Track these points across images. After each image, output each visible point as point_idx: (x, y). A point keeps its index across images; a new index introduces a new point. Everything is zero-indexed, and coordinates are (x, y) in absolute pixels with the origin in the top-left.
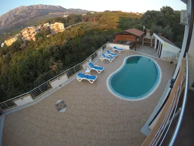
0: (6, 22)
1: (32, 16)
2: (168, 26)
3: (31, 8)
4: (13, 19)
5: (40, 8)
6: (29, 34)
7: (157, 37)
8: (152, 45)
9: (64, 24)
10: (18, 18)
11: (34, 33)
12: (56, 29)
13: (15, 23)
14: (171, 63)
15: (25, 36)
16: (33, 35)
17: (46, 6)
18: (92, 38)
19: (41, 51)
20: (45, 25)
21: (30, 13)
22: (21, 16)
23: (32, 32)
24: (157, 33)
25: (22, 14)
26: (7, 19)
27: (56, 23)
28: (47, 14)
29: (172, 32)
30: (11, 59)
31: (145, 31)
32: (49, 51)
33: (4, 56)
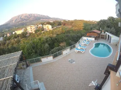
0: (15, 21)
1: (31, 20)
2: (113, 28)
3: (31, 15)
4: (20, 20)
5: (36, 16)
6: (31, 29)
7: (108, 34)
8: (105, 38)
9: (52, 26)
10: (22, 20)
11: (34, 29)
12: (47, 29)
13: (21, 22)
14: (116, 45)
15: (28, 30)
16: (33, 30)
17: (39, 15)
18: (70, 35)
19: (40, 39)
20: (39, 25)
21: (30, 18)
22: (24, 19)
23: (33, 28)
24: (107, 32)
25: (25, 18)
26: (17, 20)
27: (47, 25)
28: (39, 20)
29: (115, 30)
30: (20, 41)
31: (101, 31)
32: (45, 40)
33: (15, 39)
